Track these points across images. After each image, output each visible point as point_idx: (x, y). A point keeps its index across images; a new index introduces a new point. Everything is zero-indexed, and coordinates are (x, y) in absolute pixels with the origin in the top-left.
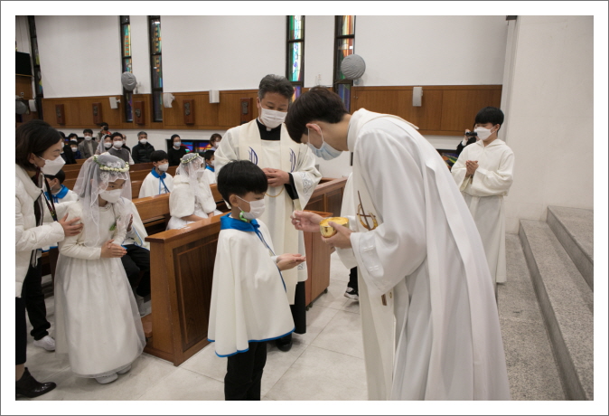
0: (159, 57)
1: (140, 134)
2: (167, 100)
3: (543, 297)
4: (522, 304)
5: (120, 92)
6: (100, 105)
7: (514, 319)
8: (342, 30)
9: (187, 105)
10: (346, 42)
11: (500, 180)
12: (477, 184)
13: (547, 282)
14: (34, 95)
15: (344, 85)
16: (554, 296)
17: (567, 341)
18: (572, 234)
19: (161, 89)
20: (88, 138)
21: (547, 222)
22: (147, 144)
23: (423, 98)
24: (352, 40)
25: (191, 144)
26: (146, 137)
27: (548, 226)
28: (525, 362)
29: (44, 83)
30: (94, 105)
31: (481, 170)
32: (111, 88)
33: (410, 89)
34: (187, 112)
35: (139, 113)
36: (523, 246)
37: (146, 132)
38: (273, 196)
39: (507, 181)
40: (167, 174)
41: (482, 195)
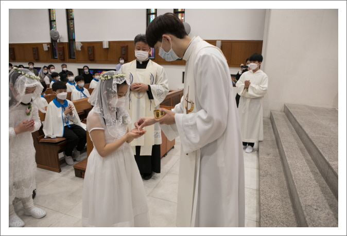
0: (72, 21)
1: (62, 65)
2: (78, 46)
3: (280, 147)
4: (271, 151)
5: (49, 41)
6: (37, 48)
7: (266, 157)
8: (178, 9)
10: (180, 15)
11: (261, 90)
12: (250, 92)
13: (282, 139)
16: (285, 146)
17: (289, 164)
18: (295, 117)
19: (74, 40)
20: (31, 67)
21: (284, 112)
22: (67, 71)
23: (222, 47)
24: (183, 14)
25: (93, 71)
26: (66, 67)
27: (284, 114)
28: (271, 175)
30: (33, 48)
31: (252, 85)
32: (44, 38)
33: (214, 42)
34: (90, 53)
35: (61, 53)
36: (272, 124)
37: (66, 64)
38: (139, 98)
39: (265, 90)
40: (84, 88)
41: (252, 97)
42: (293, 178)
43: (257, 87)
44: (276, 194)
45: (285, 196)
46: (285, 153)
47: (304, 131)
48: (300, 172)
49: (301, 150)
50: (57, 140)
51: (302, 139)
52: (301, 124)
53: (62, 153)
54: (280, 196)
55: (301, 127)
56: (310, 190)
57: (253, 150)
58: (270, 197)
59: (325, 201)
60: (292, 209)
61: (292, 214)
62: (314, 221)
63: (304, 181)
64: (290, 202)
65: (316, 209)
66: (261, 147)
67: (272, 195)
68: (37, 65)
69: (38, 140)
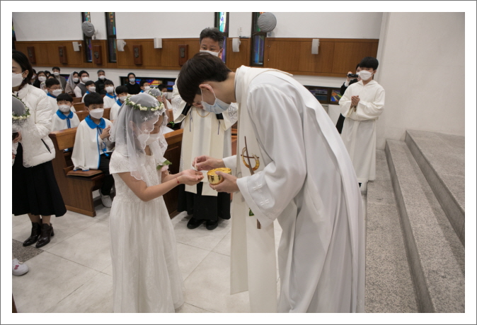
1: (99, 72)
2: (120, 46)
3: (397, 189)
4: (384, 194)
5: (81, 38)
6: (65, 48)
7: (377, 204)
9: (136, 49)
11: (375, 109)
12: (360, 112)
13: (400, 178)
15: (260, 36)
17: (409, 213)
18: (420, 148)
19: (115, 36)
20: (56, 73)
21: (405, 141)
22: (105, 79)
23: (320, 48)
25: (140, 80)
26: (104, 74)
27: (405, 144)
28: (382, 228)
30: (60, 48)
31: (362, 102)
32: (74, 34)
33: (310, 41)
34: (137, 55)
35: (97, 55)
36: (387, 158)
37: (104, 70)
38: (203, 117)
39: (381, 110)
41: (362, 119)
42: (414, 233)
43: (369, 105)
44: (388, 255)
45: (401, 257)
46: (404, 198)
47: (432, 168)
48: (423, 225)
49: (427, 194)
50: (91, 173)
51: (428, 180)
52: (428, 159)
53: (98, 191)
54: (393, 257)
55: (428, 163)
56: (436, 251)
58: (380, 258)
59: (458, 266)
60: (409, 275)
61: (410, 282)
62: (439, 293)
63: (429, 237)
64: (407, 266)
65: (443, 277)
66: (370, 189)
67: (383, 256)
68: (64, 71)
69: (65, 172)
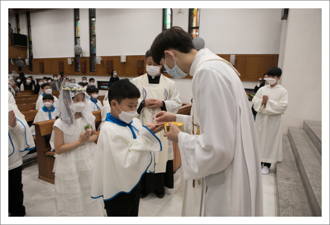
0: (94, 37)
1: (83, 78)
2: (98, 60)
3: (302, 170)
4: (291, 174)
5: (73, 56)
6: (63, 63)
7: (286, 182)
8: (192, 24)
9: (109, 63)
10: (194, 31)
12: (268, 108)
14: (28, 57)
16: (308, 171)
19: (95, 55)
20: (55, 79)
21: (304, 129)
22: (87, 83)
23: (236, 61)
24: (198, 30)
26: (86, 80)
27: (304, 131)
29: (33, 51)
30: (59, 62)
31: (270, 100)
32: (68, 53)
33: (228, 56)
34: (109, 67)
35: (83, 66)
36: (290, 142)
37: (86, 77)
39: (285, 107)
40: (98, 100)
41: (270, 114)
43: (276, 103)
46: (310, 180)
57: (270, 172)
66: (279, 169)
69: (45, 153)
